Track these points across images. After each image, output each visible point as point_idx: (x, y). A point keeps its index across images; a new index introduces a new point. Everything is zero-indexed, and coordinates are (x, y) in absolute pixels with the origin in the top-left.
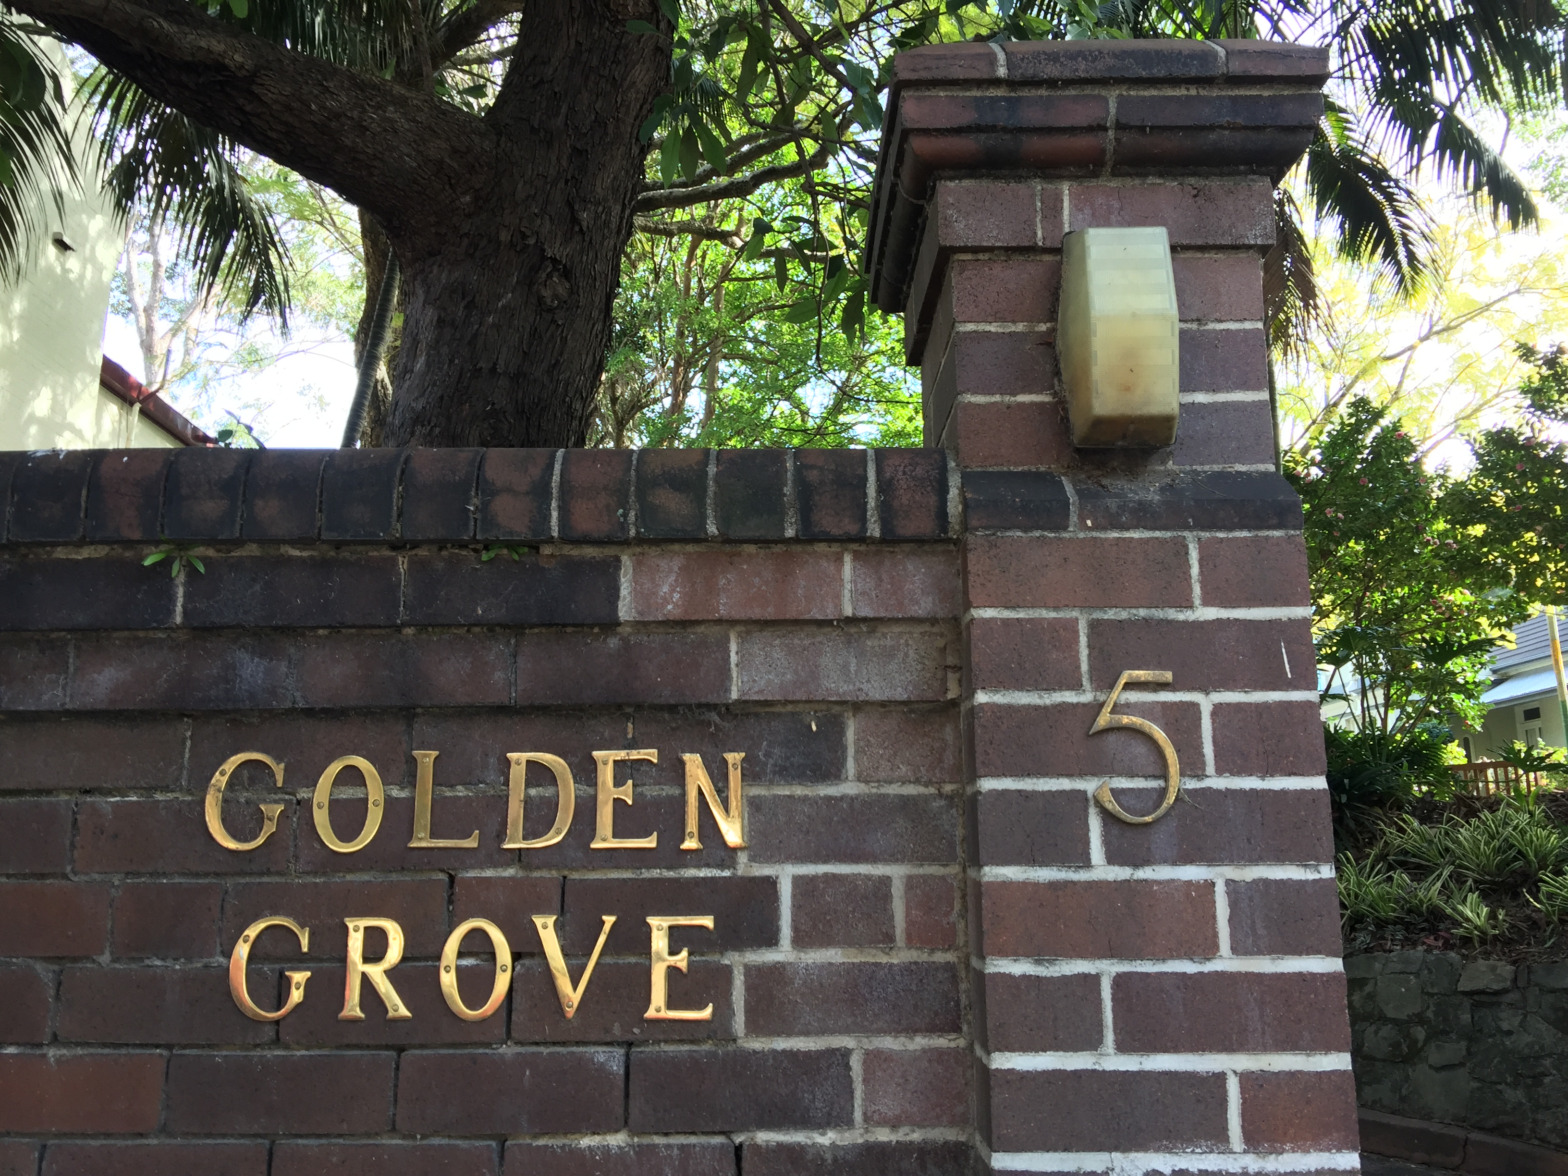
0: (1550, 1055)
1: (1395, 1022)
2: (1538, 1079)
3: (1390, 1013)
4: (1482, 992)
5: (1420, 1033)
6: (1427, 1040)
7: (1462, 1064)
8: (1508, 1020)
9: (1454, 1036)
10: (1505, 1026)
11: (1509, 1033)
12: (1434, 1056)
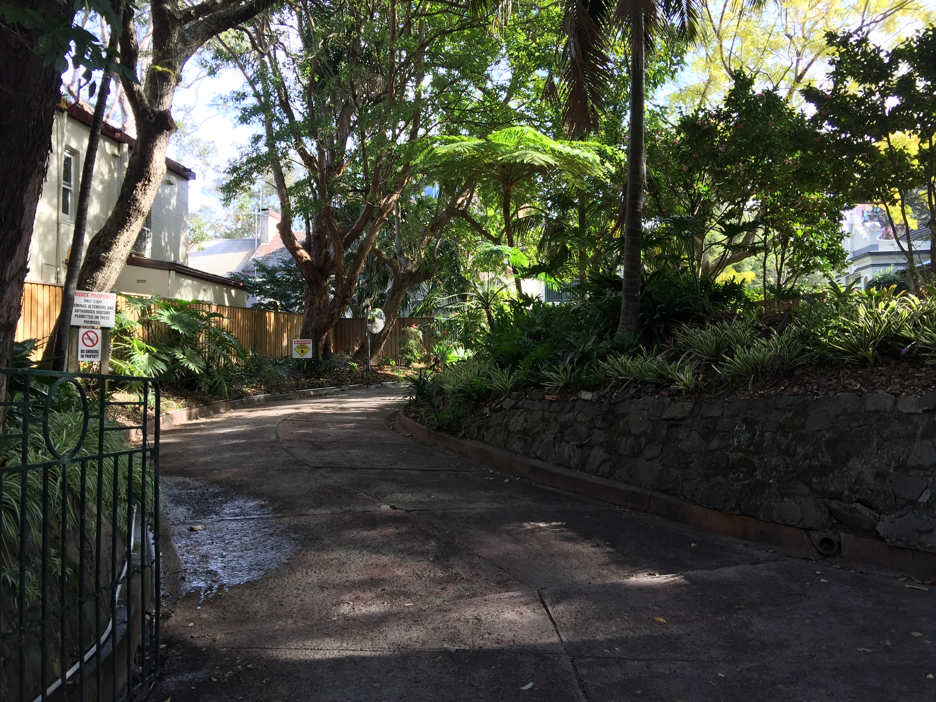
0: (696, 452)
1: (635, 435)
2: (688, 464)
3: (634, 431)
4: (673, 419)
5: (643, 441)
6: (646, 444)
7: (658, 457)
8: (682, 434)
9: (657, 442)
10: (680, 437)
11: (682, 440)
12: (647, 454)
